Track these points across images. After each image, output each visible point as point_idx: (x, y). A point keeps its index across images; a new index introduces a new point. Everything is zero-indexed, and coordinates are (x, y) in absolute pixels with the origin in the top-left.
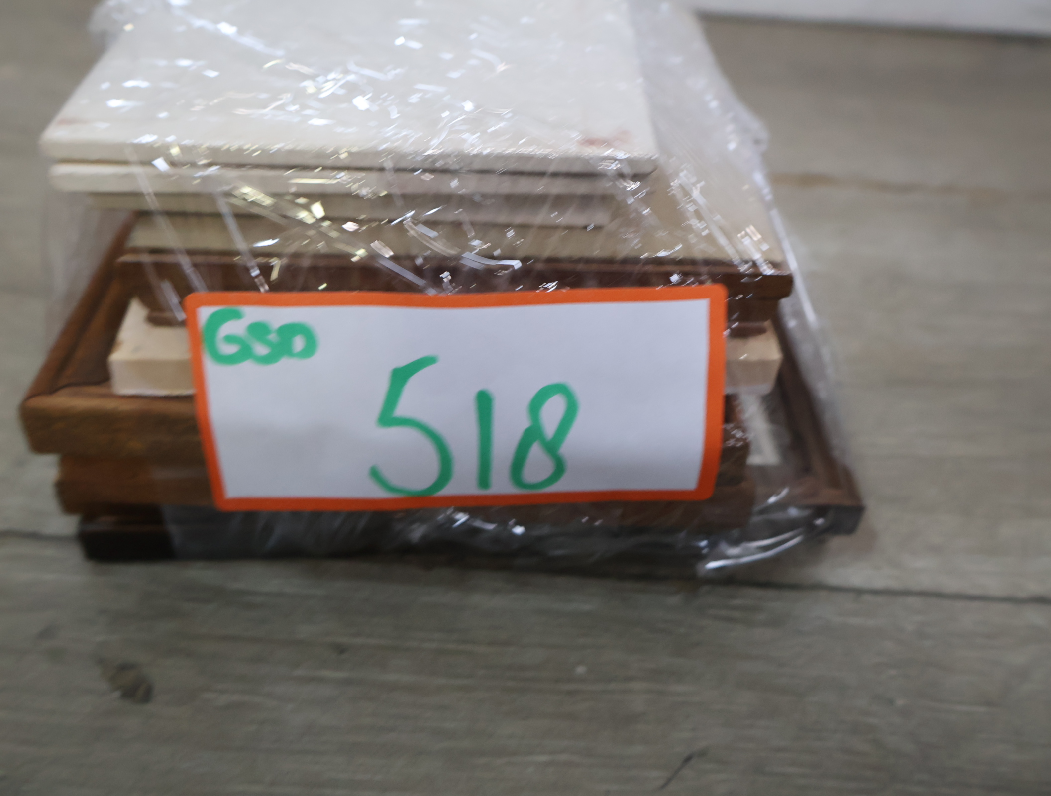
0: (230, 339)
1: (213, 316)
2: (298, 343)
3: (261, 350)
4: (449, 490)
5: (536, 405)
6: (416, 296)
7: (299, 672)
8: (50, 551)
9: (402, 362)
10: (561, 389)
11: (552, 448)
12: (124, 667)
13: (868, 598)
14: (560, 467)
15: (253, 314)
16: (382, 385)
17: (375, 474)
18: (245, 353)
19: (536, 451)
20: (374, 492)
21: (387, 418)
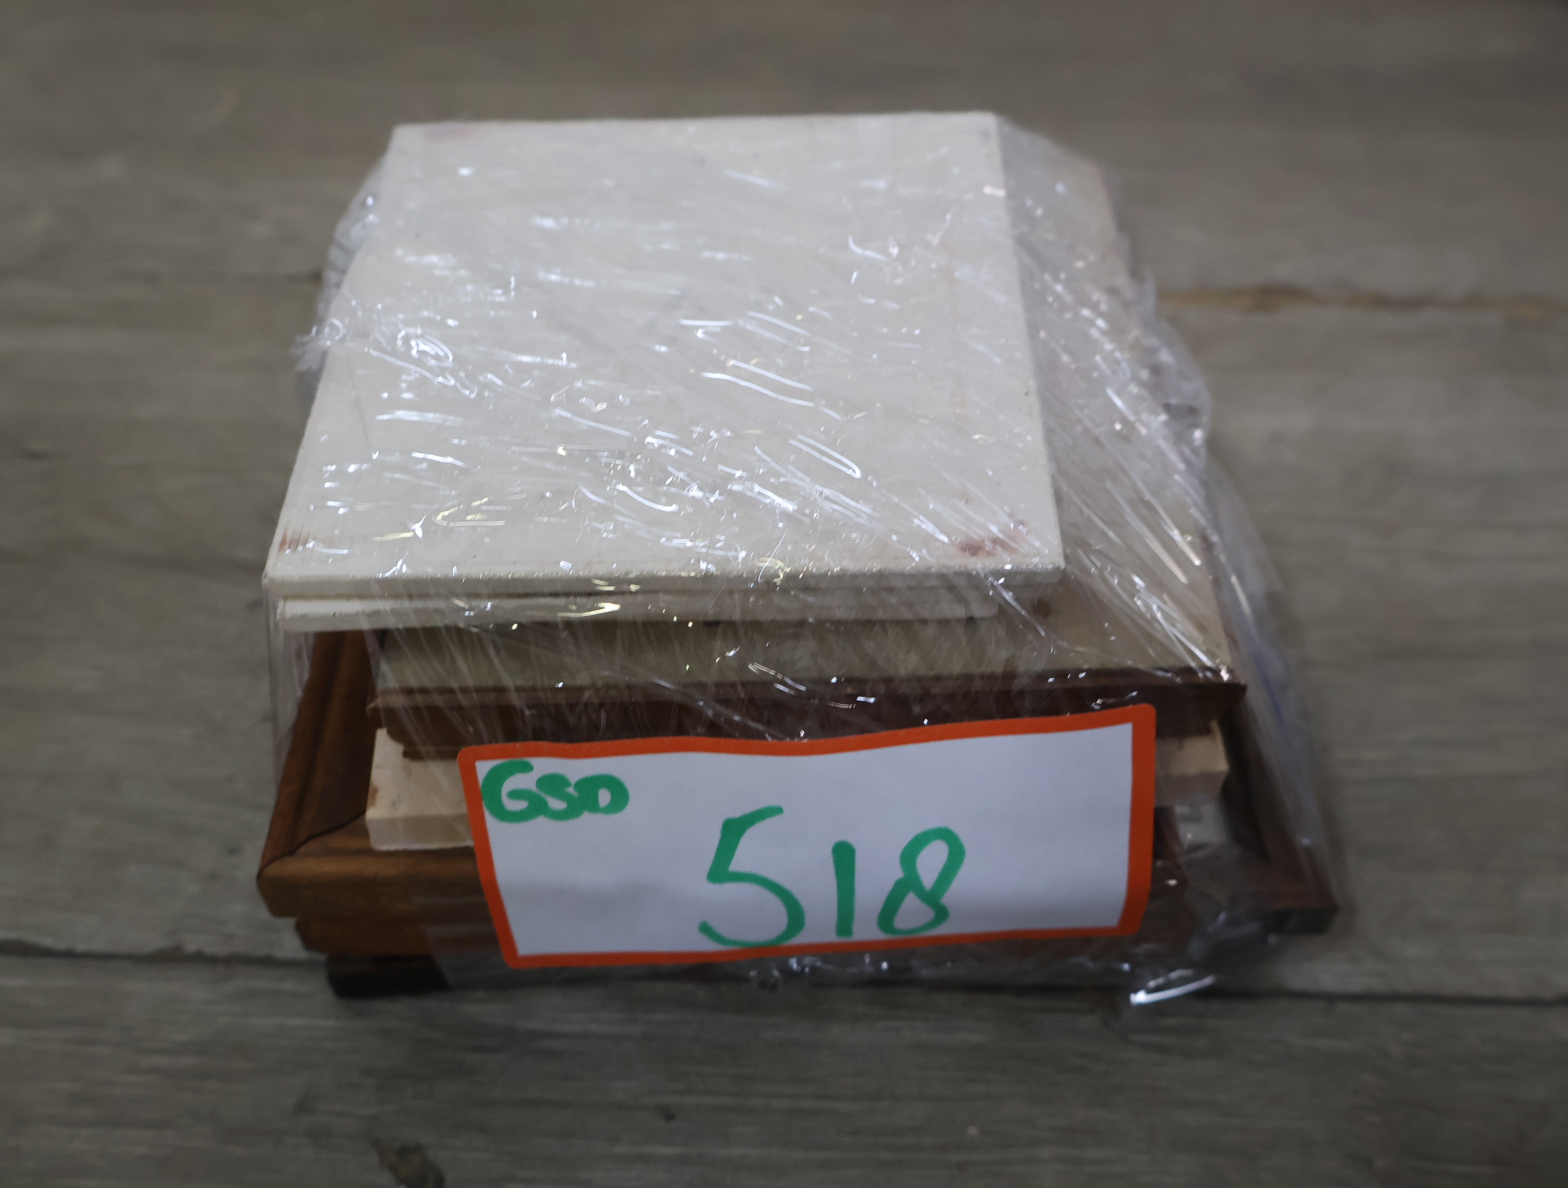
0: (515, 795)
1: (494, 770)
2: (604, 797)
3: (556, 804)
4: (801, 939)
5: (909, 855)
6: (755, 743)
7: (620, 1149)
8: (289, 985)
9: (736, 814)
10: (945, 834)
11: (932, 899)
12: (405, 1151)
13: (1342, 1007)
14: (941, 914)
15: (544, 765)
16: (713, 838)
17: (706, 929)
18: (537, 807)
19: (911, 901)
20: (706, 946)
21: (719, 872)
